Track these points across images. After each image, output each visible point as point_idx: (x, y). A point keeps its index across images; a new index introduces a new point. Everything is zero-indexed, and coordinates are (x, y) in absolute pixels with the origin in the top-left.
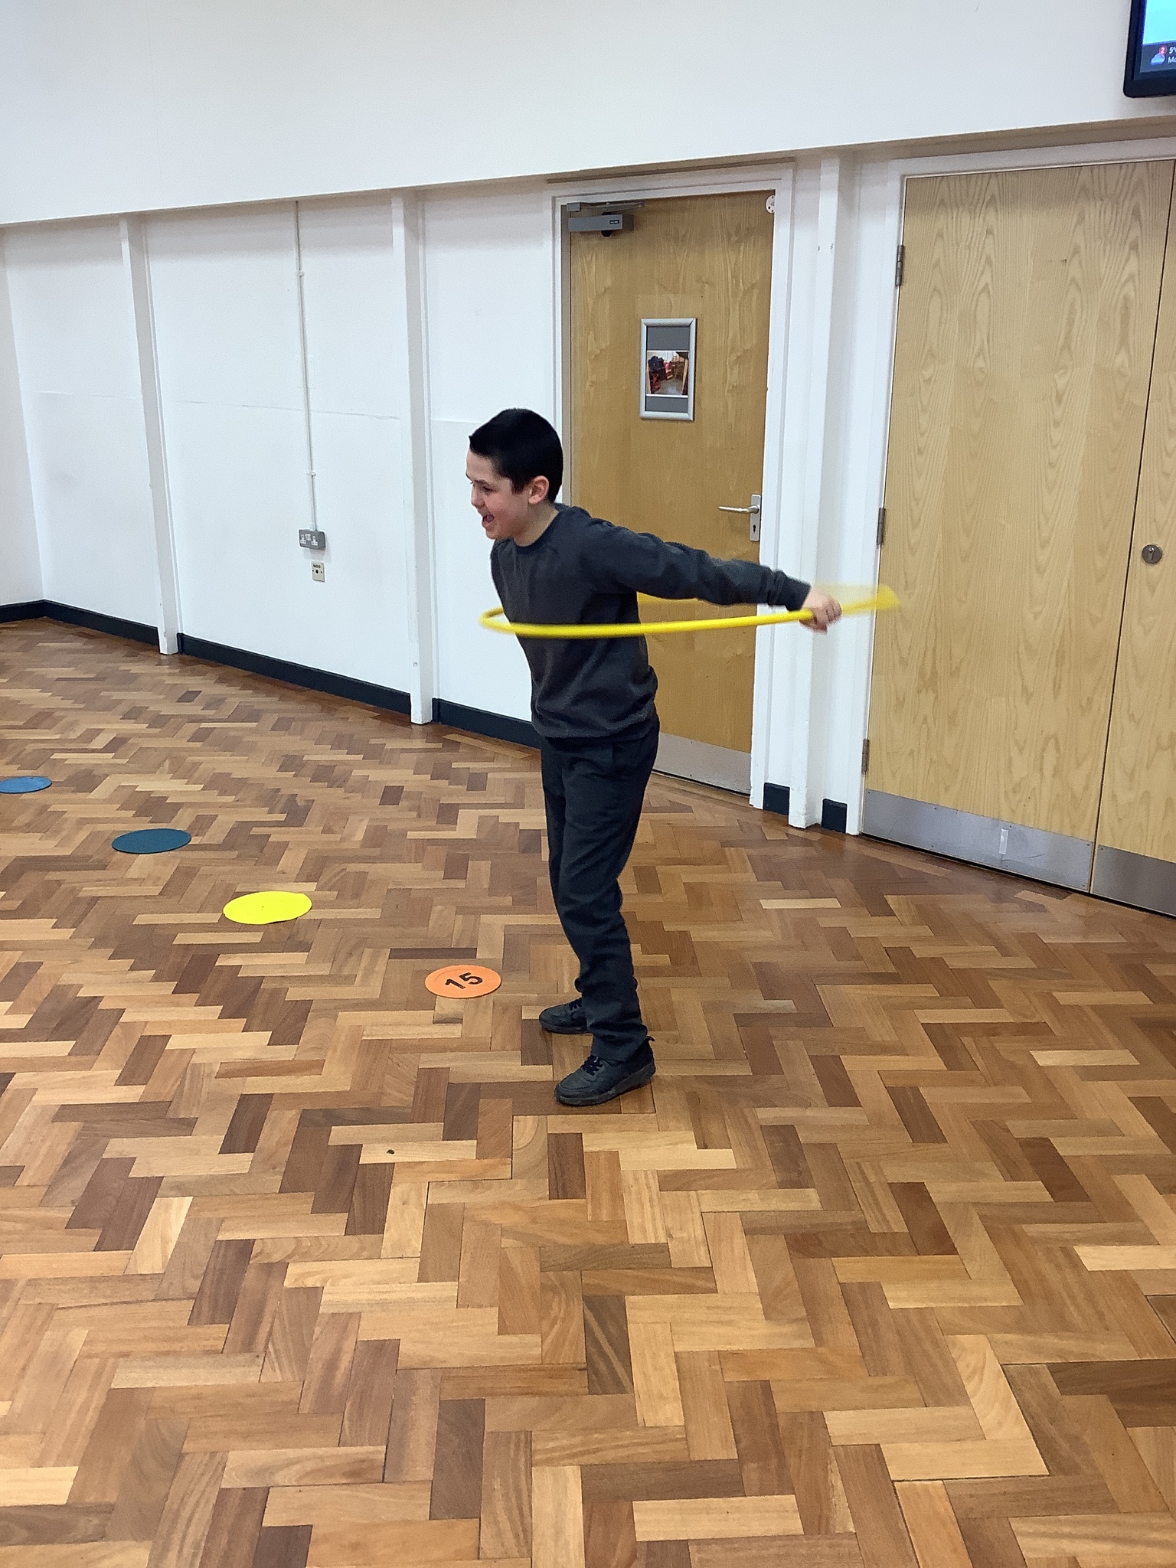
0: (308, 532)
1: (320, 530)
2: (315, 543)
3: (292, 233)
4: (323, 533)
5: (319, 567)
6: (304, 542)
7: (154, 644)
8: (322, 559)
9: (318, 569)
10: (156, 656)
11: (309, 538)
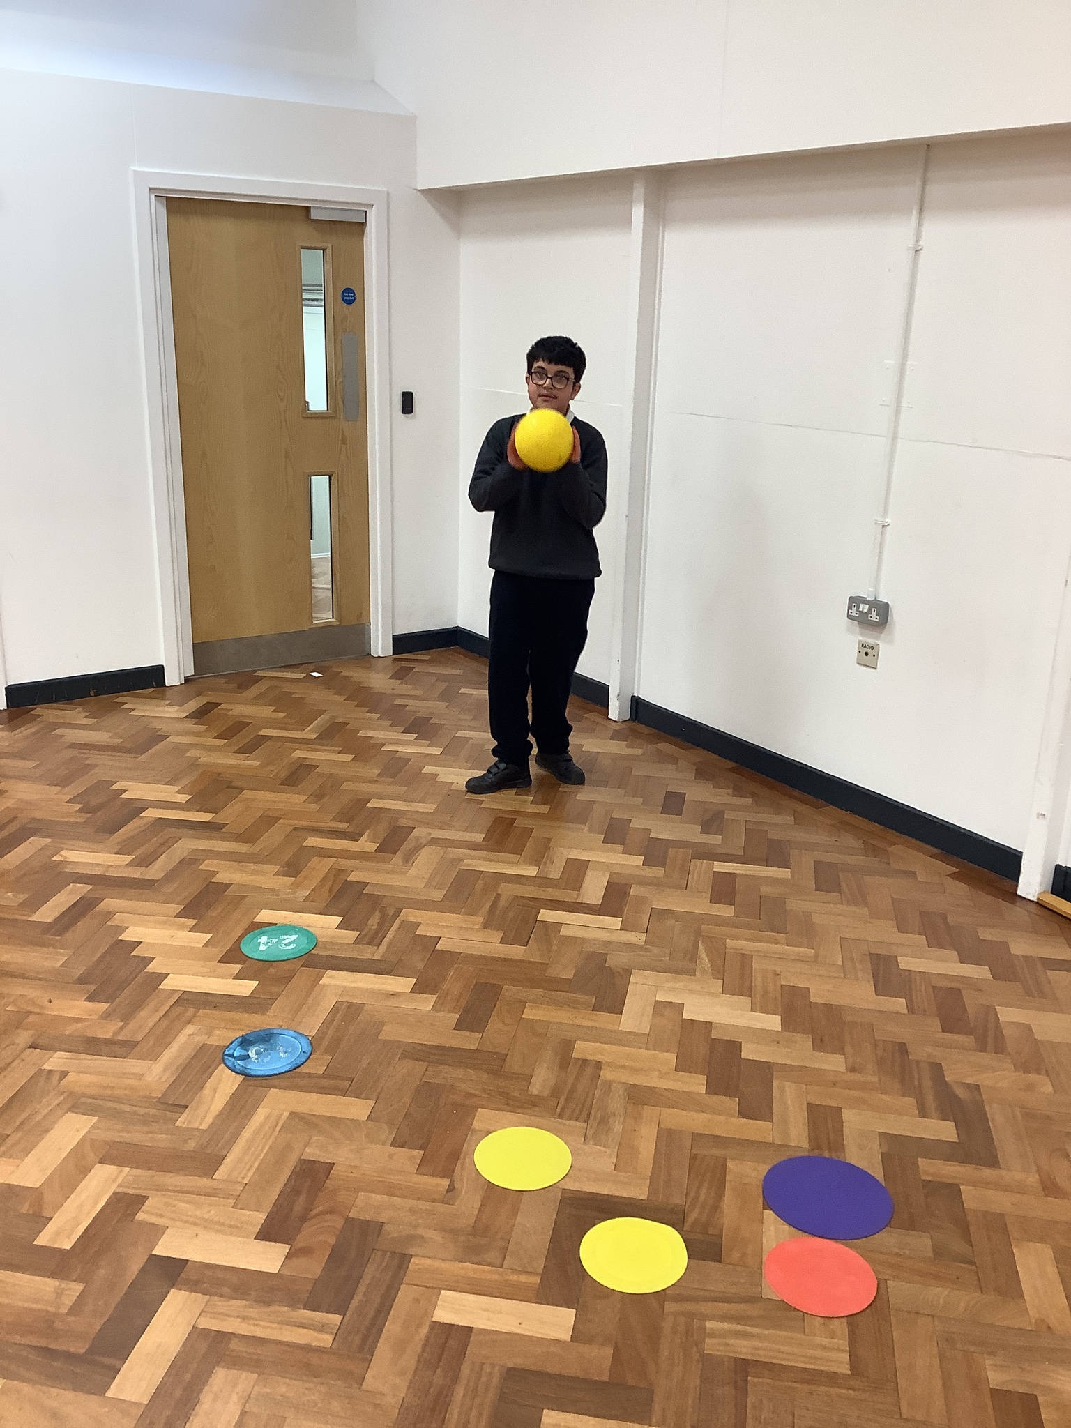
0: (864, 601)
1: (882, 598)
2: (874, 617)
3: (915, 190)
4: (887, 604)
5: (872, 648)
6: (854, 612)
7: (603, 706)
8: (878, 638)
9: (868, 650)
10: (604, 722)
11: (865, 610)
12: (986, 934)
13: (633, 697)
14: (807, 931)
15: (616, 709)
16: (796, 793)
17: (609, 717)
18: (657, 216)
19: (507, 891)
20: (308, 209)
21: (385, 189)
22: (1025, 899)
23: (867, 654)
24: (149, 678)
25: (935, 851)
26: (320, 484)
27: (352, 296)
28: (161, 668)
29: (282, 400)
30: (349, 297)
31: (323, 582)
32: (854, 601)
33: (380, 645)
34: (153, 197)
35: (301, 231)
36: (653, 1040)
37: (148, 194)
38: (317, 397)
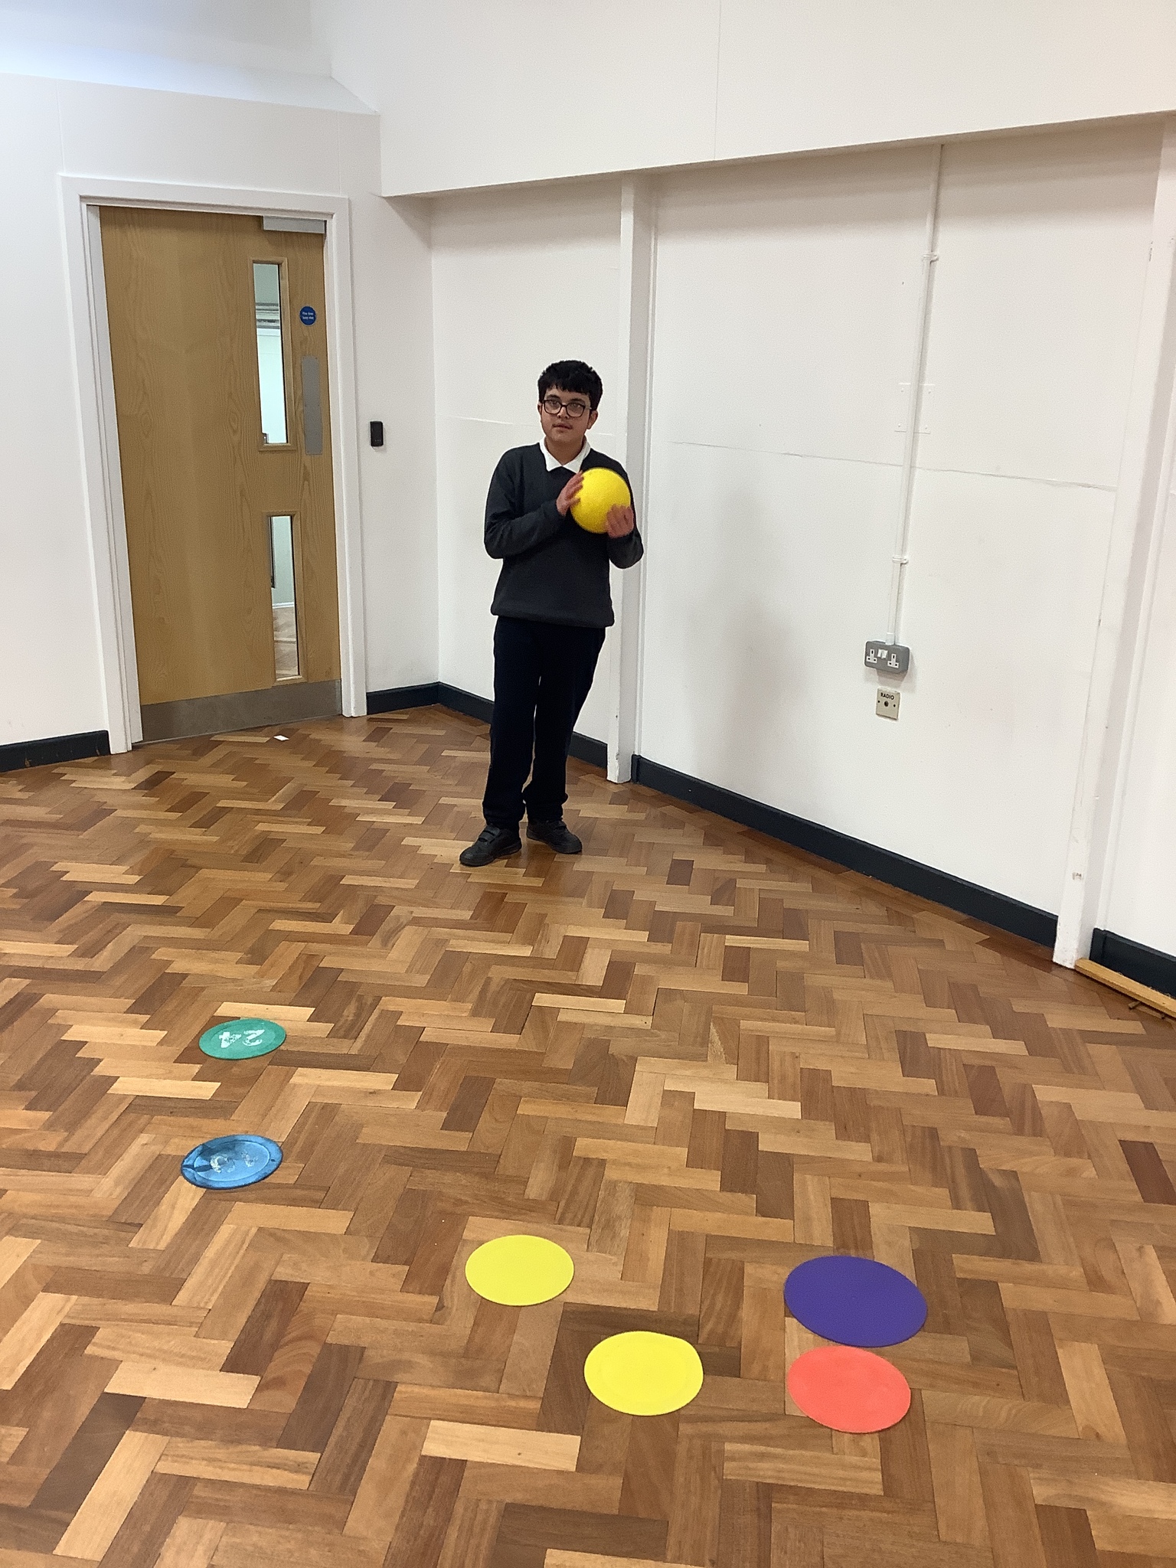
0: (883, 646)
1: (901, 643)
2: (893, 663)
3: (928, 195)
4: (908, 649)
5: (892, 697)
6: (872, 659)
7: (599, 766)
8: (897, 687)
9: (889, 700)
10: (603, 785)
11: (884, 656)
12: (1019, 1006)
13: (634, 756)
14: (828, 1009)
15: (616, 770)
16: (813, 857)
17: (608, 778)
18: (648, 227)
19: (499, 974)
20: (260, 219)
21: (347, 197)
22: (1061, 966)
23: (887, 704)
24: (93, 745)
25: (964, 916)
26: (281, 525)
27: (311, 316)
28: (104, 735)
29: (235, 432)
30: (309, 316)
31: (287, 636)
32: (869, 645)
33: (353, 704)
34: (84, 206)
35: (252, 244)
36: (661, 1134)
37: (79, 204)
38: (274, 427)
